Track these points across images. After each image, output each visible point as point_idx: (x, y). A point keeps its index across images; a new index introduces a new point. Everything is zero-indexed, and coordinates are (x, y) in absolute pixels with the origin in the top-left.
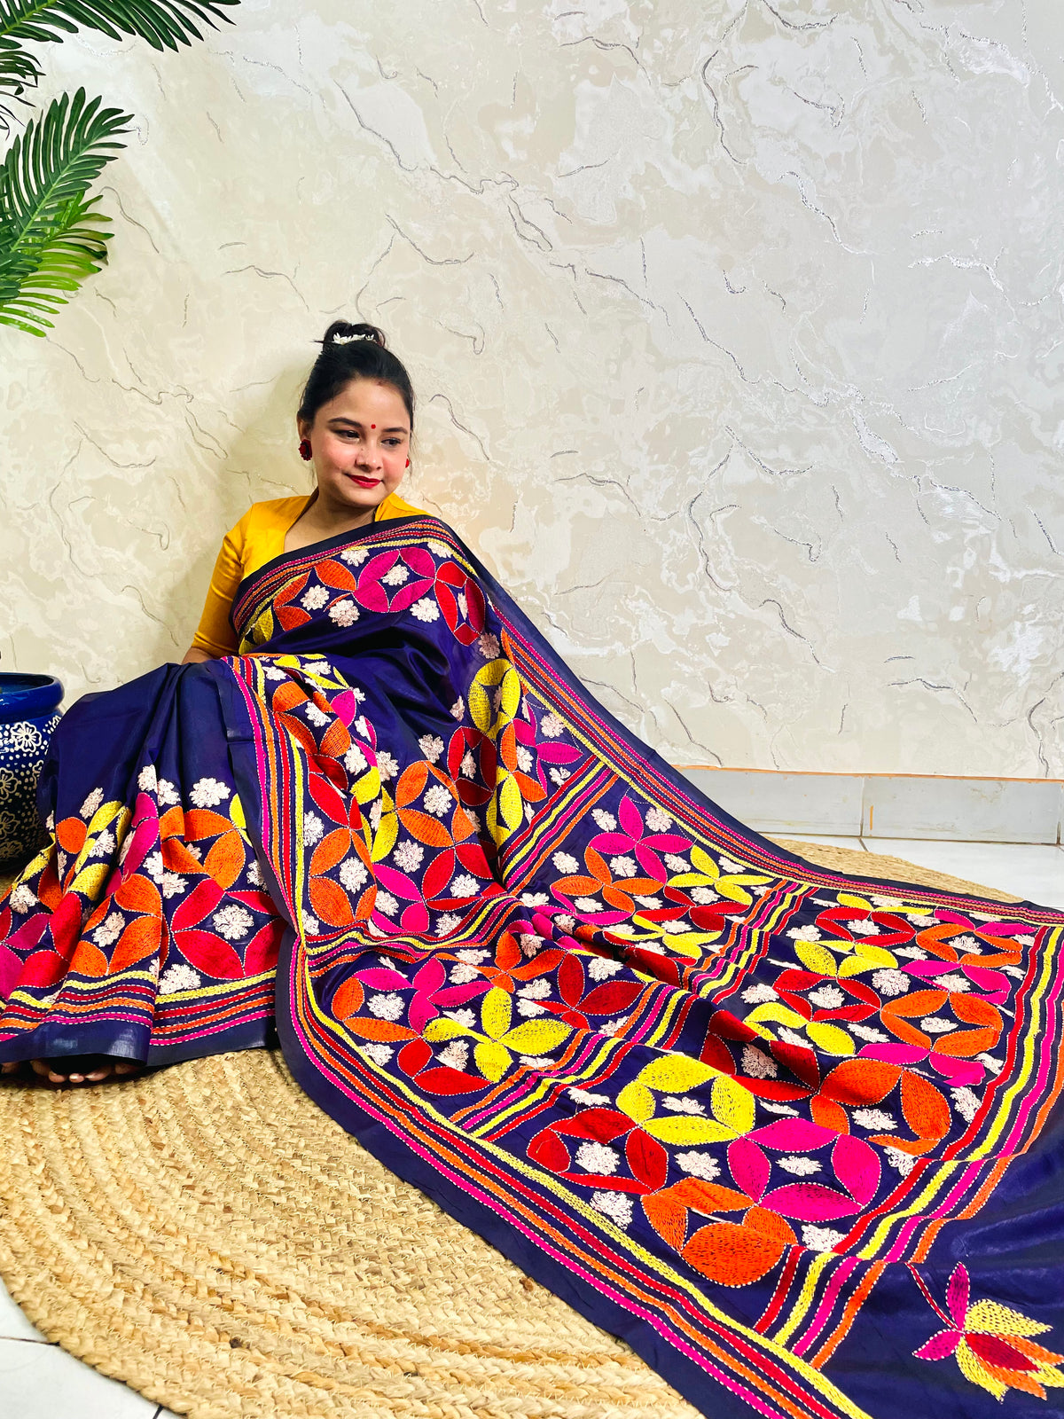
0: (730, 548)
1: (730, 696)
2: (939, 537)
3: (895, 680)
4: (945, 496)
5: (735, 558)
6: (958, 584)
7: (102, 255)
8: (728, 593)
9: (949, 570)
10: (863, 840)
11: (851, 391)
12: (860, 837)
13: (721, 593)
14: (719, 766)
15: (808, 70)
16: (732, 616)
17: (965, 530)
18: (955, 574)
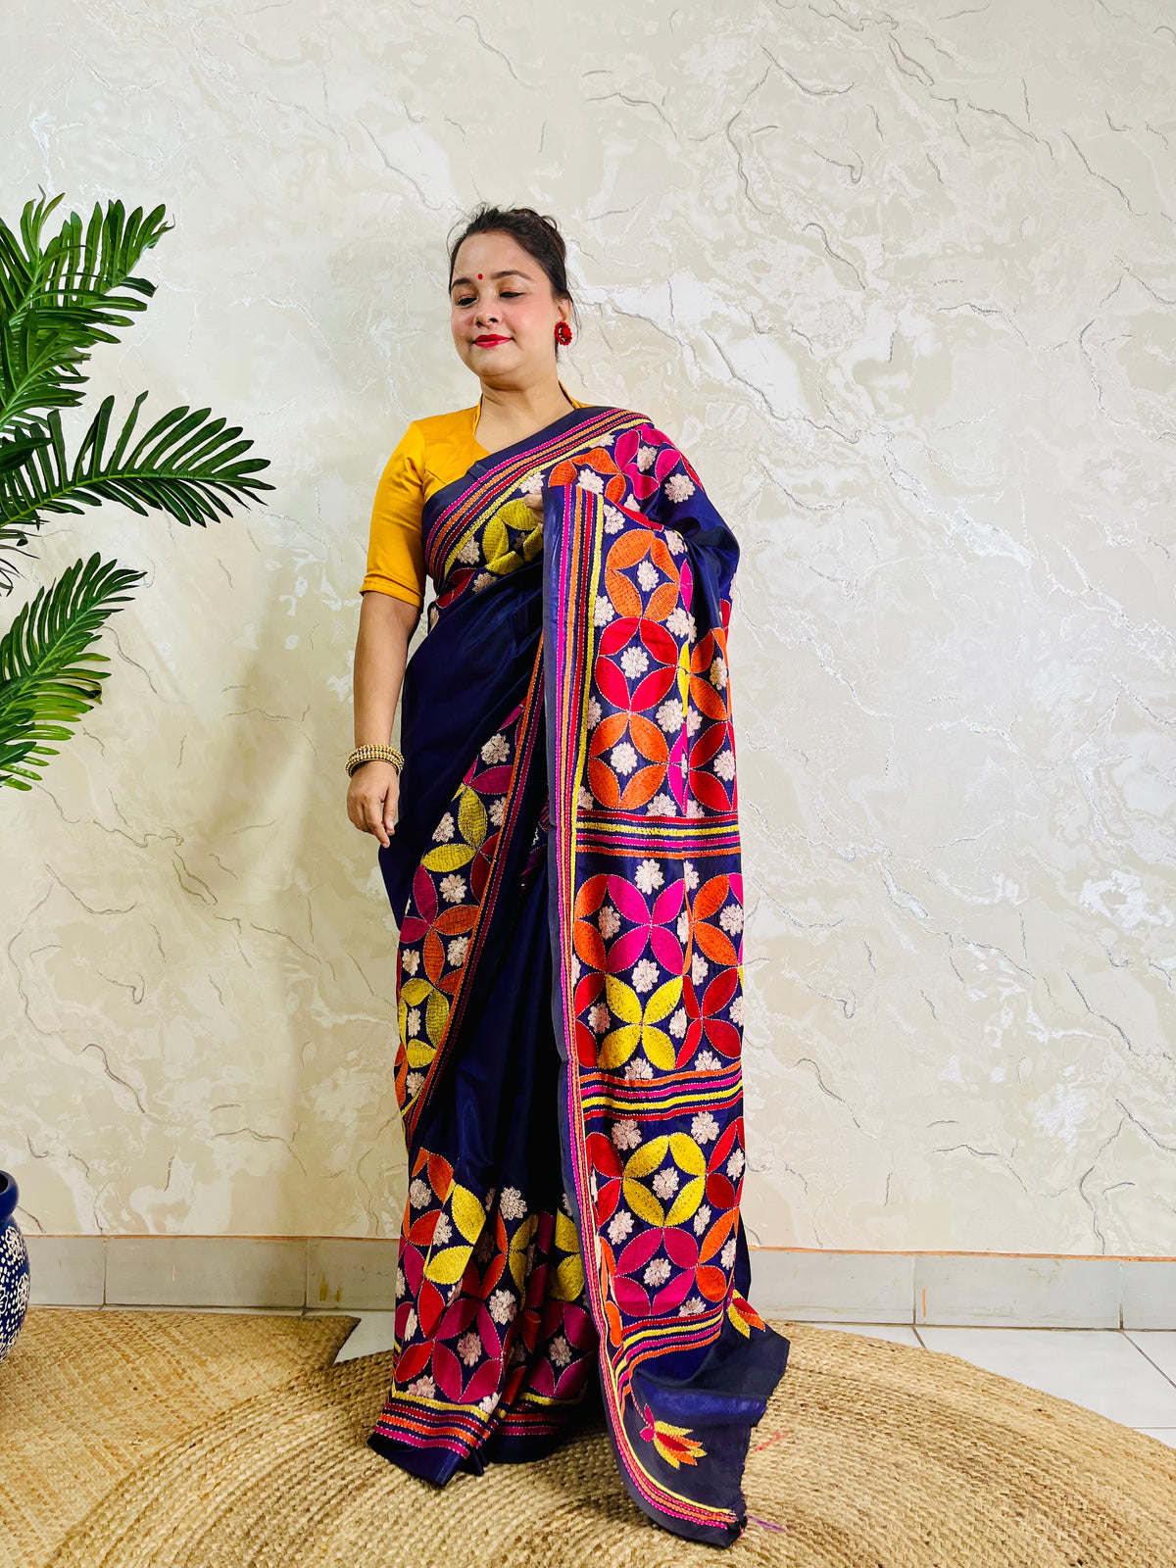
0: (762, 1003)
1: (767, 1165)
2: (975, 995)
3: (940, 1147)
4: (979, 954)
5: (768, 1014)
6: (997, 1045)
7: (95, 694)
8: (761, 1051)
9: (988, 1028)
10: (917, 1329)
11: (877, 847)
12: (913, 1325)
13: (754, 1051)
14: (758, 1245)
15: (821, 546)
16: (767, 1076)
17: (1000, 988)
18: (993, 1034)
